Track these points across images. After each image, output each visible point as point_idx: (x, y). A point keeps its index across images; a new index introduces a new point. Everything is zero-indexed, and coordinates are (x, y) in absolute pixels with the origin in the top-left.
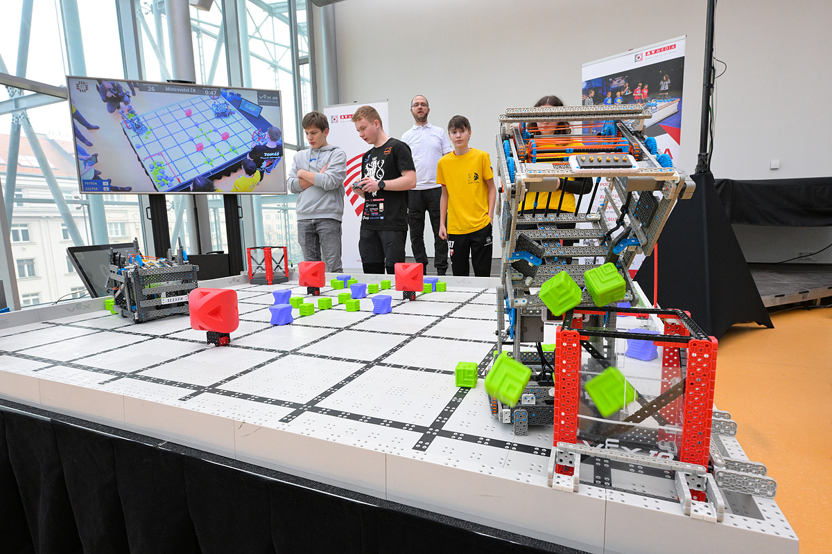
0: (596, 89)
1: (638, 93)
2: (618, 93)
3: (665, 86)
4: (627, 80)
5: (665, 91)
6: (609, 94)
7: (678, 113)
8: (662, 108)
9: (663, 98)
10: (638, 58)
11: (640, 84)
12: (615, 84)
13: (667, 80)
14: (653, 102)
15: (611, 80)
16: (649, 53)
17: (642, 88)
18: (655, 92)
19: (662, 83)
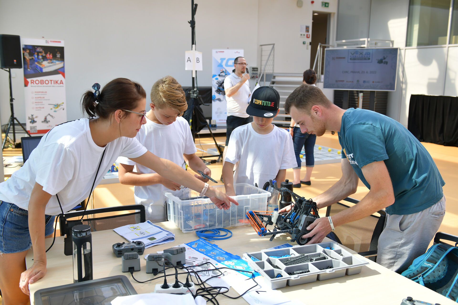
0: (29, 50)
1: (48, 56)
2: (40, 54)
3: (58, 56)
4: (43, 49)
5: (58, 58)
6: (36, 53)
7: (63, 67)
8: (58, 64)
9: (58, 60)
10: (47, 42)
11: (49, 53)
12: (38, 50)
13: (59, 54)
14: (54, 61)
15: (36, 47)
16: (51, 41)
17: (50, 54)
18: (54, 57)
19: (57, 54)
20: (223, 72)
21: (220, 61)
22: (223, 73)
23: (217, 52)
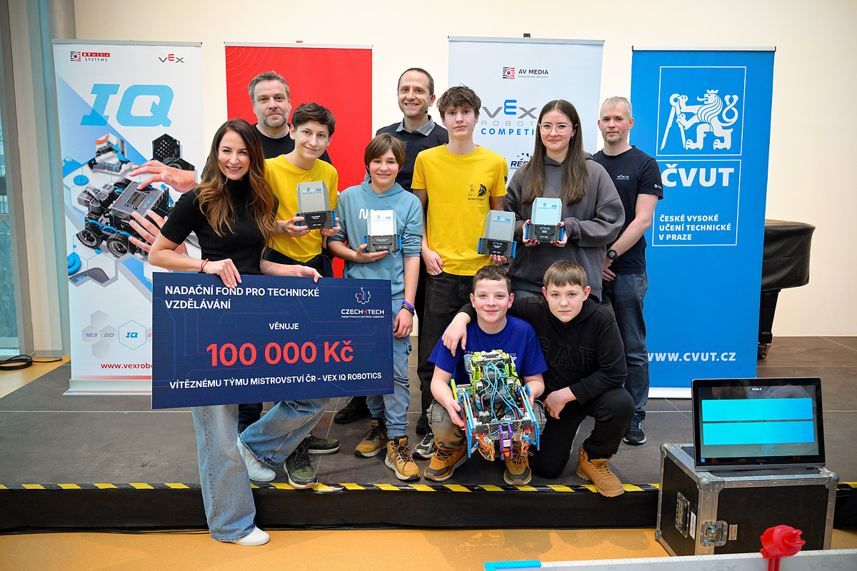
20: (110, 149)
21: (91, 100)
22: (110, 154)
23: (74, 56)
